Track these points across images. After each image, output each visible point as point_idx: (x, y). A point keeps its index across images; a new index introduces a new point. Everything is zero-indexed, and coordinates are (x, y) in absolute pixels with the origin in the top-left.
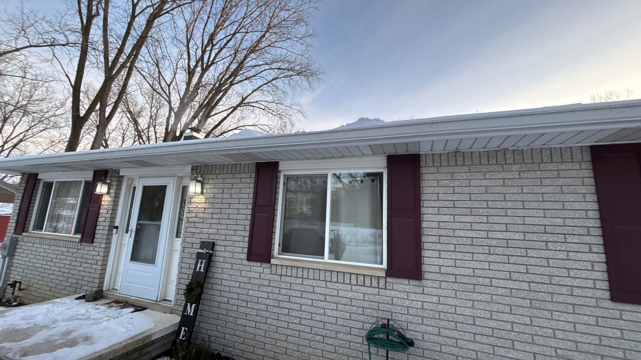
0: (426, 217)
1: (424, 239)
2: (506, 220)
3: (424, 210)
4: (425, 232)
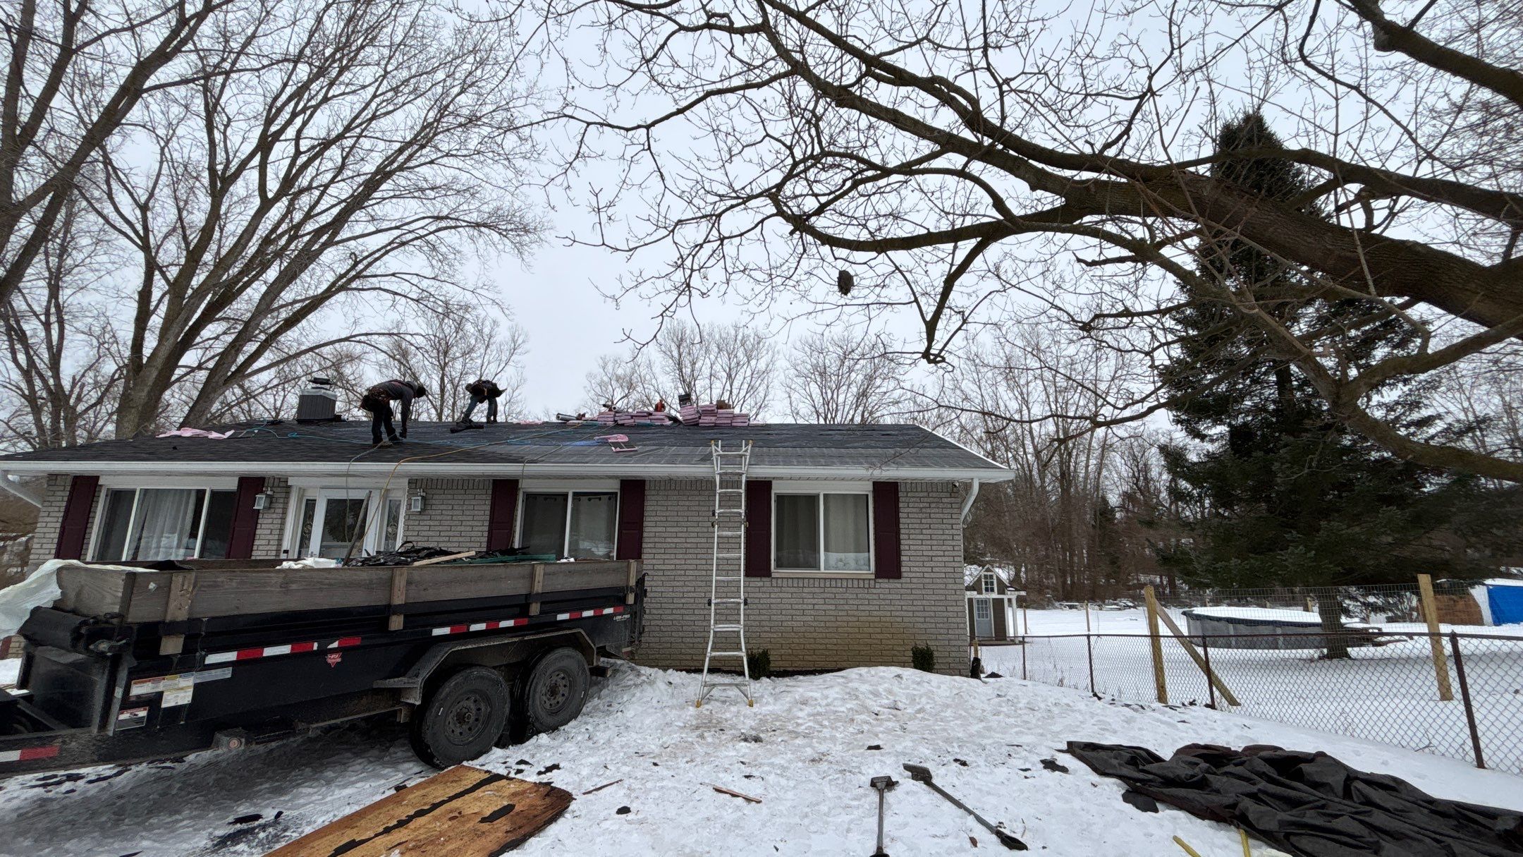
0: (646, 529)
1: (644, 545)
2: (698, 529)
3: (645, 524)
4: (646, 540)
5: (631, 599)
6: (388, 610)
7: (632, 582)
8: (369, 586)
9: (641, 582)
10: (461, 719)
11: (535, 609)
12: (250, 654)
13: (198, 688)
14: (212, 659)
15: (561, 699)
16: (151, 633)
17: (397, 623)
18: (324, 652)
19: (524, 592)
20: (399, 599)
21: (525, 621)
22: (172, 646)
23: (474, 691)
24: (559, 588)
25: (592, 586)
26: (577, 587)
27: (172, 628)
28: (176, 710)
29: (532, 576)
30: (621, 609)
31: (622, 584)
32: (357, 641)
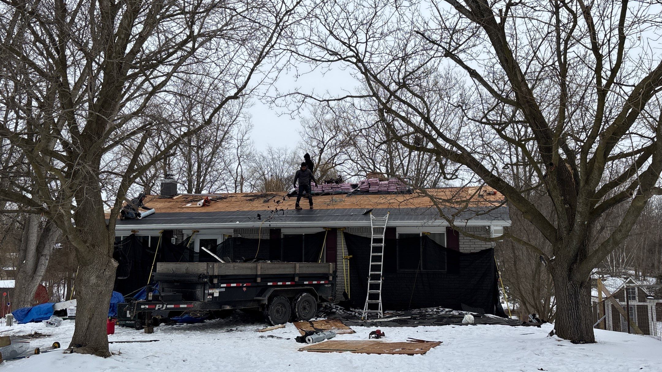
0: (338, 251)
1: (338, 258)
3: (338, 248)
4: (338, 256)
5: (331, 278)
6: (256, 276)
7: (331, 272)
8: (251, 269)
9: (335, 272)
10: (278, 312)
11: (297, 279)
12: (229, 285)
13: (220, 292)
14: (222, 285)
15: (307, 311)
16: (212, 278)
17: (259, 280)
18: (243, 287)
19: (293, 273)
20: (259, 273)
21: (294, 283)
22: (215, 281)
23: (280, 303)
24: (304, 272)
25: (316, 272)
26: (311, 272)
27: (216, 277)
28: (216, 297)
29: (295, 267)
30: (327, 282)
31: (327, 272)
32: (250, 284)
